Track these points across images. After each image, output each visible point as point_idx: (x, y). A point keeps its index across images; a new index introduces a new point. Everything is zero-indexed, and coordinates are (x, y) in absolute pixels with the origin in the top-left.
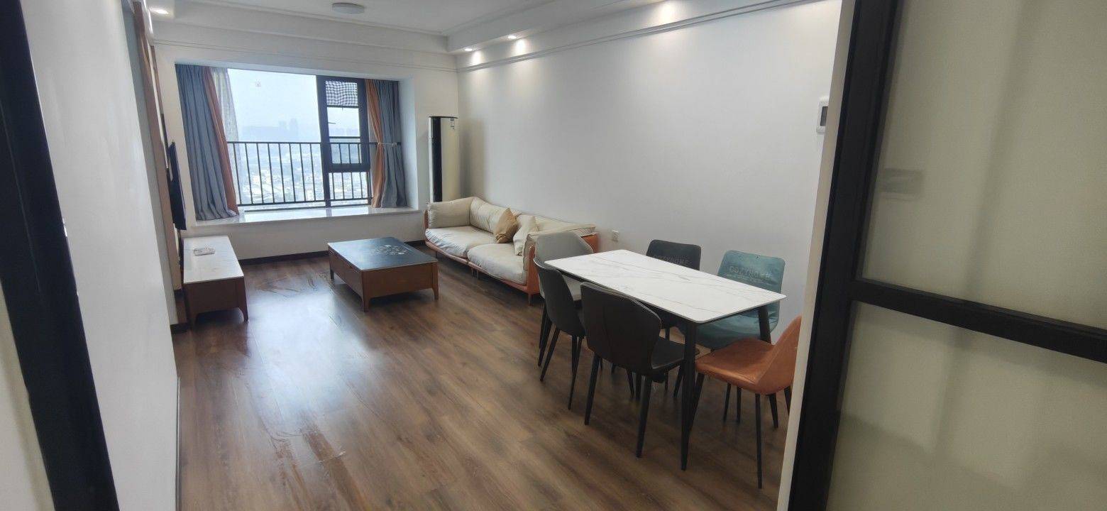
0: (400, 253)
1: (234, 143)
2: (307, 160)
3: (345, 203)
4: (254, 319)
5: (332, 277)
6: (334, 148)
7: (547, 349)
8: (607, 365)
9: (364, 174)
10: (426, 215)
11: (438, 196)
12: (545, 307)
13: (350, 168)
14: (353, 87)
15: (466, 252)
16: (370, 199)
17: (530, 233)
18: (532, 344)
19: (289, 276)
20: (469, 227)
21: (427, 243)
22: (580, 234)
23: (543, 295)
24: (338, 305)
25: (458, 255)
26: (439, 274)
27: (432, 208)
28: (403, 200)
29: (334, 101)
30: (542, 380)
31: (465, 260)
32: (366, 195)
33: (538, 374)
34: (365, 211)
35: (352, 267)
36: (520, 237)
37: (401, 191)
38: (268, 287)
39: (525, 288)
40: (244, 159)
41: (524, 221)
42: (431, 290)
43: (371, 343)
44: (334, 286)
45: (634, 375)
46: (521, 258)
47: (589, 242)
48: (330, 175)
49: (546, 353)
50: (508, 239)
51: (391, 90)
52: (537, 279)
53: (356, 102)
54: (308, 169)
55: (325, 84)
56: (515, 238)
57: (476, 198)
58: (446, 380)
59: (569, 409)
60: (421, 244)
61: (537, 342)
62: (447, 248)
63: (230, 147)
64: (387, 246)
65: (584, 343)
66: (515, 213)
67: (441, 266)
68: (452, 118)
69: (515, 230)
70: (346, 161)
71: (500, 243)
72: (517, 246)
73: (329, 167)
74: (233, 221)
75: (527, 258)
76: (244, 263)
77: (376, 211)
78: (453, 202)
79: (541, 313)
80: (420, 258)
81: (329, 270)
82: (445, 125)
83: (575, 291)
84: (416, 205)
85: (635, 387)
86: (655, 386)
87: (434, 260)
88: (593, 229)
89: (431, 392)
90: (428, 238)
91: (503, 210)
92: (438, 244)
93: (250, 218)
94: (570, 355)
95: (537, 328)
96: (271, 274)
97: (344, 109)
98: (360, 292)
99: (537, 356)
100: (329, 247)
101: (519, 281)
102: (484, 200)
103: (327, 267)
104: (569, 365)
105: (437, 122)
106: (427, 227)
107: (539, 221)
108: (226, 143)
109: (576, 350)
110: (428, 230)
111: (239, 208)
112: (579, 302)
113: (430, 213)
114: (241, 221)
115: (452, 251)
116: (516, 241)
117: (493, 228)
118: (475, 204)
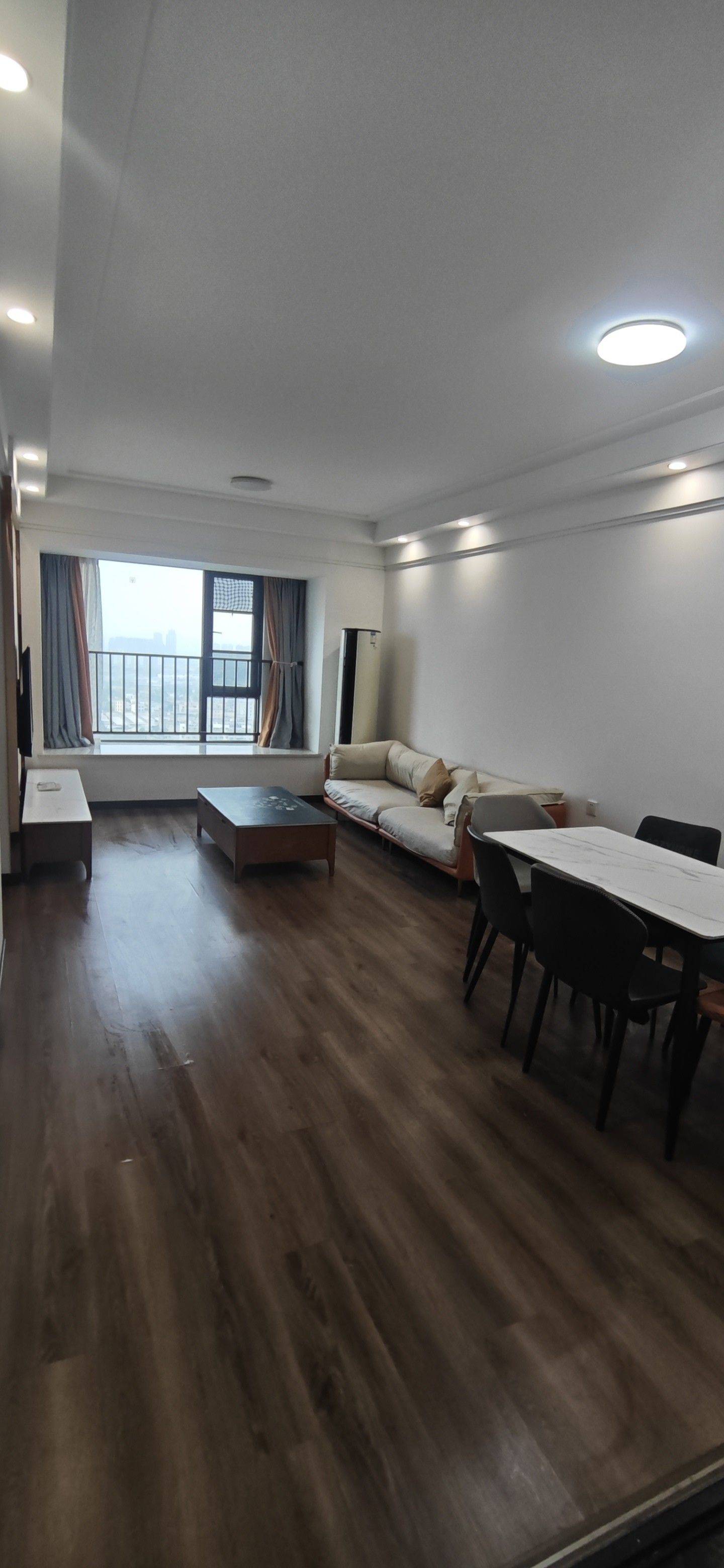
0: (288, 809)
1: (97, 653)
2: (182, 684)
3: (225, 738)
4: (98, 878)
5: (199, 834)
6: (217, 666)
7: (477, 959)
8: (565, 990)
9: (252, 701)
10: (328, 760)
11: (346, 737)
12: (480, 900)
13: (236, 693)
14: (249, 585)
15: (376, 815)
16: (256, 735)
17: (469, 794)
18: (458, 950)
19: (146, 828)
20: (384, 782)
21: (326, 799)
22: (540, 801)
23: (478, 881)
24: (204, 872)
25: (366, 817)
26: (338, 843)
27: (337, 751)
28: (299, 739)
29: (222, 605)
30: (467, 1000)
31: (375, 827)
32: (251, 729)
33: (463, 994)
34: (248, 750)
35: (225, 820)
36: (453, 799)
37: (297, 722)
38: (120, 838)
39: (455, 871)
40: (107, 678)
41: (461, 777)
42: (324, 863)
43: (241, 925)
44: (200, 845)
45: (603, 1007)
46: (451, 830)
47: (551, 813)
48: (209, 699)
49: (475, 964)
50: (436, 801)
51: (296, 596)
52: (472, 859)
53: (251, 607)
54: (182, 695)
55: (213, 582)
56: (446, 801)
57: (397, 742)
58: (336, 986)
59: (503, 1045)
60: (318, 800)
61: (465, 948)
62: (352, 807)
63: (92, 657)
64: (273, 798)
65: (531, 957)
66: (448, 766)
67: (341, 832)
68: (373, 632)
69: (447, 788)
70: (231, 684)
71: (425, 806)
72: (448, 811)
73: (208, 690)
74: (86, 751)
75: (460, 829)
76: (93, 806)
77: (262, 751)
78: (366, 746)
79: (472, 907)
80: (315, 817)
81: (196, 824)
82: (363, 640)
83: (524, 880)
84: (315, 747)
85: (603, 1027)
86: (632, 1028)
87: (332, 821)
88: (559, 796)
89: (312, 998)
90: (328, 793)
91: (432, 761)
92: (340, 801)
93: (107, 750)
94: (510, 972)
95: (467, 928)
96: (125, 823)
97: (235, 615)
98: (232, 854)
99: (463, 966)
100: (199, 794)
101: (444, 859)
102: (409, 746)
103: (194, 821)
104: (509, 985)
105: (352, 636)
106: (327, 777)
107: (482, 778)
108: (87, 653)
109: (519, 959)
110: (328, 781)
111: (95, 736)
112: (527, 895)
113: (333, 758)
114: (96, 753)
115: (358, 812)
116: (447, 805)
117: (418, 785)
118: (395, 750)
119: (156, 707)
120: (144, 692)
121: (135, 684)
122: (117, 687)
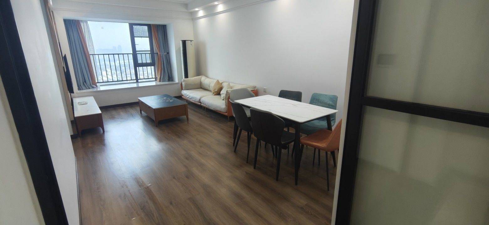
0: (170, 101)
1: (93, 55)
2: (127, 63)
3: (144, 80)
4: (107, 131)
5: (141, 113)
6: (139, 56)
7: (237, 139)
8: (263, 143)
9: (153, 67)
10: (181, 84)
11: (186, 76)
12: (235, 121)
13: (147, 65)
14: (146, 28)
15: (200, 100)
16: (156, 78)
17: (228, 90)
18: (230, 137)
19: (122, 113)
20: (201, 89)
21: (183, 97)
22: (250, 90)
23: (234, 116)
24: (144, 125)
25: (197, 101)
26: (189, 110)
27: (184, 81)
28: (171, 78)
29: (137, 35)
30: (235, 151)
31: (200, 103)
32: (154, 77)
33: (233, 150)
34: (154, 84)
35: (149, 107)
36: (223, 92)
37: (169, 74)
38: (113, 118)
39: (226, 114)
40: (98, 64)
41: (225, 85)
42: (185, 116)
43: (160, 140)
44: (142, 116)
45: (274, 146)
46: (224, 101)
47: (253, 93)
48: (138, 68)
49: (236, 141)
50: (218, 93)
51: (163, 30)
52: (231, 109)
53: (148, 35)
54: (127, 68)
55: (133, 27)
56: (221, 93)
57: (203, 76)
58: (194, 154)
59: (247, 162)
60: (180, 97)
61: (232, 136)
62: (191, 98)
63: (91, 56)
64: (165, 98)
65: (253, 136)
66: (221, 82)
67: (188, 106)
68: (191, 41)
69: (221, 89)
70: (144, 62)
71: (215, 95)
72: (222, 96)
73: (137, 65)
74: (95, 90)
75: (227, 101)
76: (101, 108)
77: (159, 83)
78: (193, 78)
79: (233, 124)
80: (179, 102)
81: (139, 110)
82: (188, 44)
83: (248, 113)
84: (176, 80)
85: (275, 152)
86: (283, 151)
87: (185, 103)
88: (255, 87)
89: (187, 159)
90: (183, 94)
91: (215, 81)
92: (187, 97)
93: (102, 88)
94: (247, 141)
95: (232, 130)
96: (114, 112)
97: (142, 38)
98: (154, 118)
99: (233, 142)
100: (139, 100)
101: (223, 111)
102: (207, 77)
103: (138, 109)
104: (247, 145)
105: (184, 42)
106: (182, 89)
107: (231, 85)
108: (89, 55)
109: (249, 138)
110: (182, 91)
111: (97, 84)
112: (249, 118)
113: (183, 83)
114: (99, 90)
115: (194, 99)
117: (211, 89)
118: (203, 79)
119: (119, 72)
120: (113, 68)
121: (109, 65)
122: (103, 67)
